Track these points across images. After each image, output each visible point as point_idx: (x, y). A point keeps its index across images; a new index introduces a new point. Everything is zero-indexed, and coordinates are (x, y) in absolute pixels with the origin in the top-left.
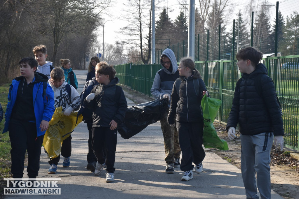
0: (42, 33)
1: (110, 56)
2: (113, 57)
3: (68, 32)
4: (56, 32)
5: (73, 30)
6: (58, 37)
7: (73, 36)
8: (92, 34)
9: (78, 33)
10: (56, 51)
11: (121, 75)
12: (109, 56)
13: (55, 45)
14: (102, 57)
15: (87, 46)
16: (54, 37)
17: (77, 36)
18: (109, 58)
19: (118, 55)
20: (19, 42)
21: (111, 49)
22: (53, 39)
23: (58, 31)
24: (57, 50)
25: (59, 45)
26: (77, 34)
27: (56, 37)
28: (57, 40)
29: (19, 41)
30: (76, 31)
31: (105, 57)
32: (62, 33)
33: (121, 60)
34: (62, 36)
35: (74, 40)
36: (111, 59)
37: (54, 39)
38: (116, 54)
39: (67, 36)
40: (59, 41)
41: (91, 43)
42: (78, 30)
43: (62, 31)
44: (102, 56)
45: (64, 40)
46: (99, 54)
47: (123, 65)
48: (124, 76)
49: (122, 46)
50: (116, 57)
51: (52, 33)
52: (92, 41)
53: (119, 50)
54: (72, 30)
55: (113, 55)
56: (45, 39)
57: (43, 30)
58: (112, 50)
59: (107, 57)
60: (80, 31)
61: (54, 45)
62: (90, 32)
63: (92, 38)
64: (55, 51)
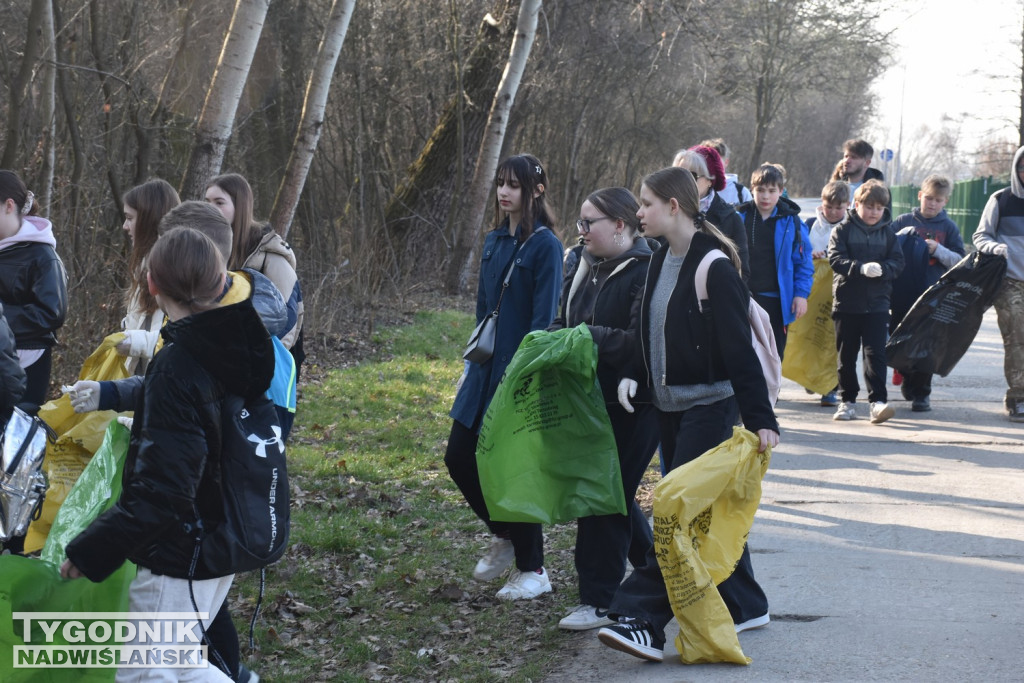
0: (724, 93)
1: (918, 157)
2: (927, 160)
3: (800, 87)
4: (763, 89)
5: (814, 82)
6: (769, 103)
7: (812, 98)
8: (867, 93)
9: (830, 89)
10: (763, 143)
11: (955, 213)
12: (917, 159)
13: (760, 126)
14: (893, 160)
15: (850, 129)
16: (759, 103)
17: (825, 101)
18: (914, 163)
19: (944, 155)
20: (662, 119)
21: (923, 136)
22: (756, 110)
23: (772, 86)
24: (765, 140)
25: (770, 127)
26: (825, 95)
27: (763, 103)
28: (766, 112)
29: (661, 117)
30: (821, 84)
31: (903, 160)
32: (783, 90)
33: (953, 169)
34: (781, 99)
35: (815, 112)
36: (922, 167)
37: (759, 110)
38: (938, 152)
39: (794, 100)
40: (771, 114)
41: (862, 119)
42: (828, 81)
43: (781, 87)
44: (894, 156)
45: (785, 111)
46: (885, 152)
47: (962, 185)
48: (961, 216)
49: (959, 129)
50: (936, 160)
51: (753, 93)
52: (865, 112)
53: (948, 138)
54: (810, 83)
55: (928, 155)
56: (733, 109)
57: (728, 87)
58: (927, 137)
59: (908, 160)
60: (836, 83)
61: (757, 126)
62: (864, 87)
63: (865, 105)
64: (758, 142)
